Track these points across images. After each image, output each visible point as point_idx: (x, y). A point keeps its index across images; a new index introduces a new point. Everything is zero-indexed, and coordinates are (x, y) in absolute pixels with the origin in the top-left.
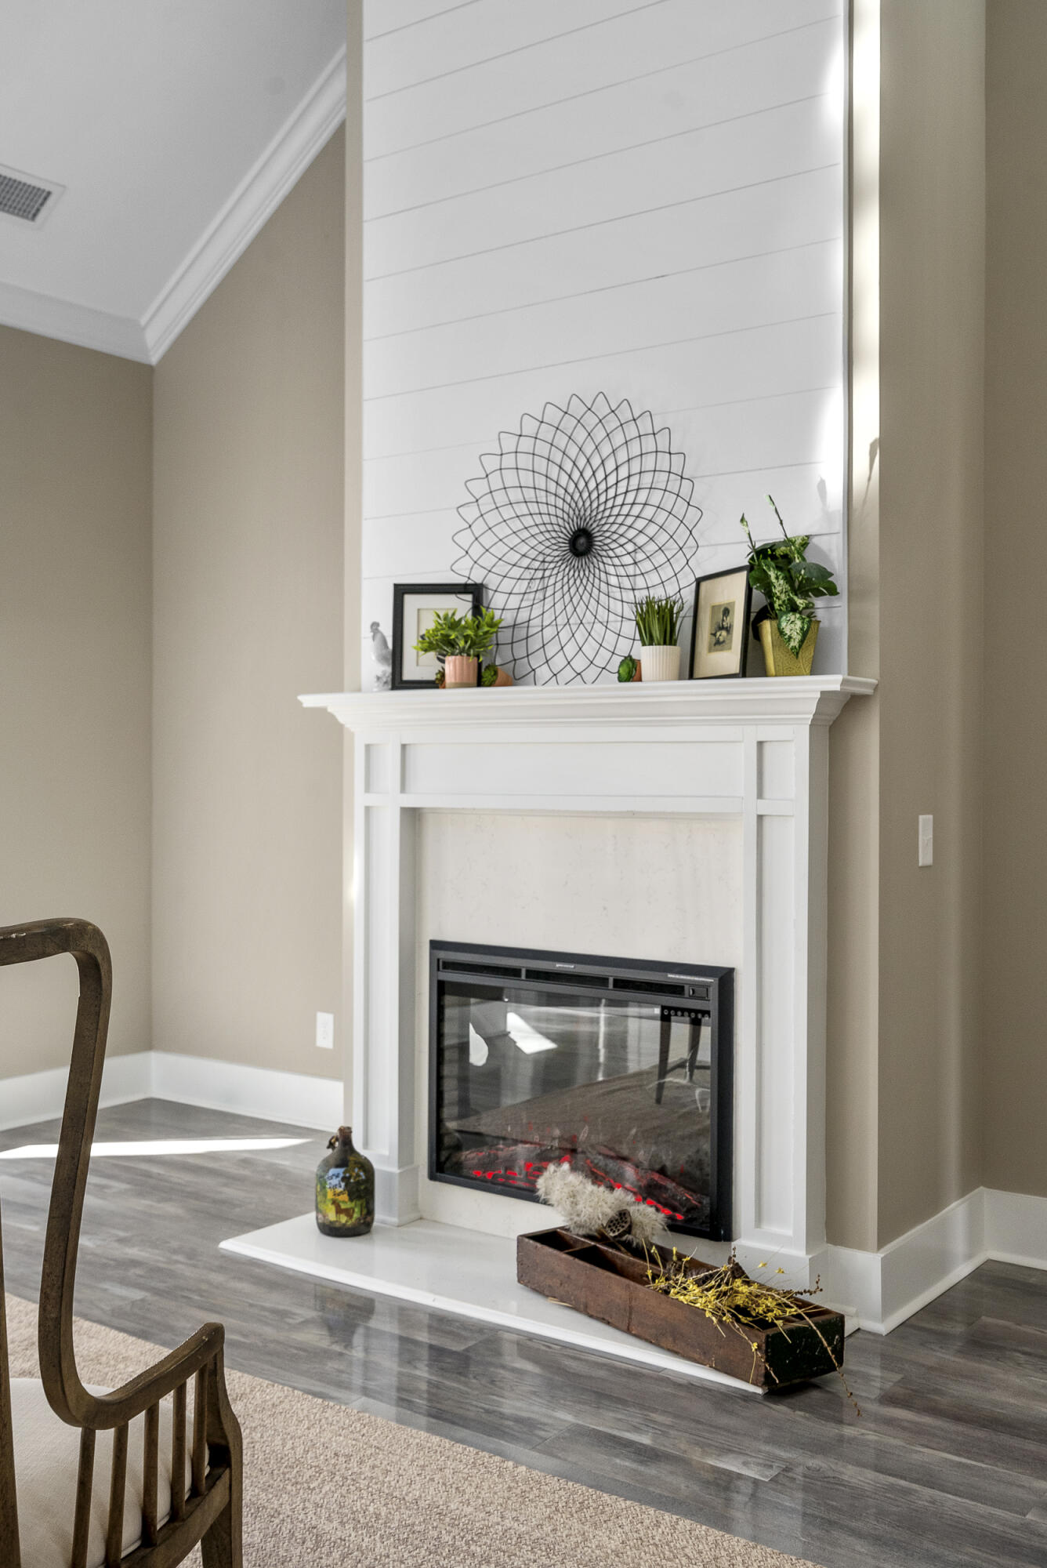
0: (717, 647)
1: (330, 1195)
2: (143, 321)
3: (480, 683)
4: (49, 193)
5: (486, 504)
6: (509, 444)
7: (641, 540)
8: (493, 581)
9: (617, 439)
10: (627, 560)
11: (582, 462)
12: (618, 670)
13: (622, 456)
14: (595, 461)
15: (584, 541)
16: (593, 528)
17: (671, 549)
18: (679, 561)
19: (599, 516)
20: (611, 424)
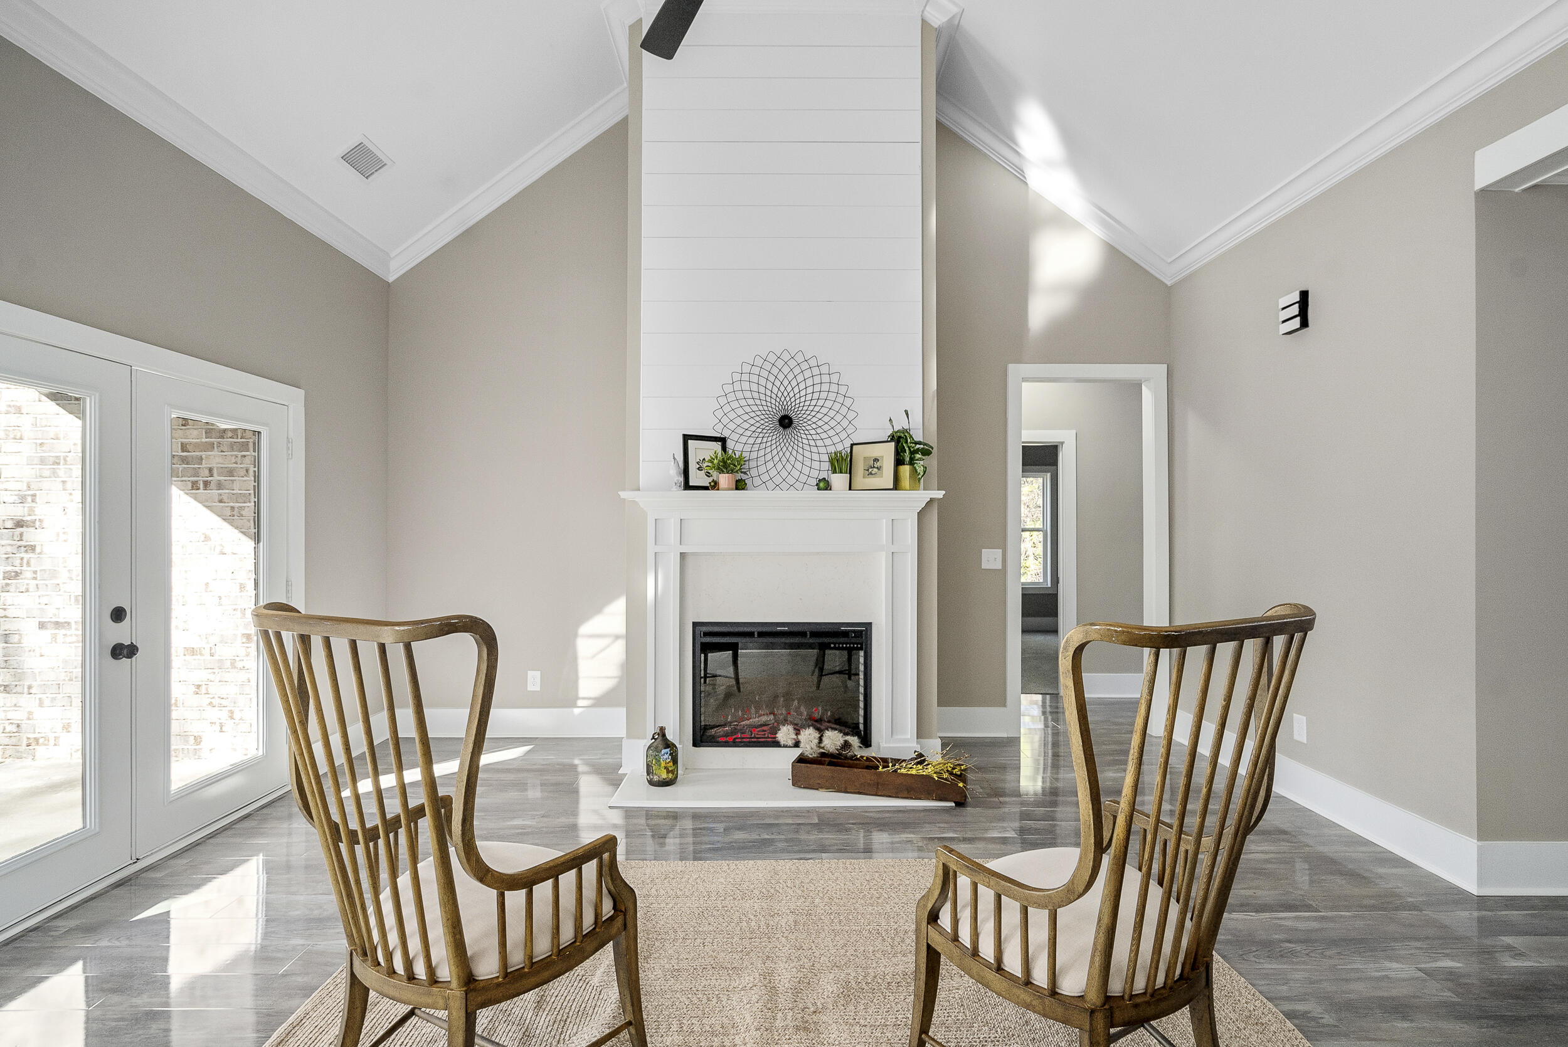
0: (870, 476)
1: (663, 764)
2: (392, 255)
3: (737, 489)
4: (385, 164)
5: (731, 397)
6: (746, 369)
7: (820, 423)
8: (735, 437)
9: (808, 374)
10: (813, 432)
11: (786, 383)
12: (817, 485)
13: (809, 382)
14: (794, 383)
15: (787, 421)
16: (793, 416)
17: (839, 429)
18: (843, 435)
19: (796, 410)
20: (805, 366)
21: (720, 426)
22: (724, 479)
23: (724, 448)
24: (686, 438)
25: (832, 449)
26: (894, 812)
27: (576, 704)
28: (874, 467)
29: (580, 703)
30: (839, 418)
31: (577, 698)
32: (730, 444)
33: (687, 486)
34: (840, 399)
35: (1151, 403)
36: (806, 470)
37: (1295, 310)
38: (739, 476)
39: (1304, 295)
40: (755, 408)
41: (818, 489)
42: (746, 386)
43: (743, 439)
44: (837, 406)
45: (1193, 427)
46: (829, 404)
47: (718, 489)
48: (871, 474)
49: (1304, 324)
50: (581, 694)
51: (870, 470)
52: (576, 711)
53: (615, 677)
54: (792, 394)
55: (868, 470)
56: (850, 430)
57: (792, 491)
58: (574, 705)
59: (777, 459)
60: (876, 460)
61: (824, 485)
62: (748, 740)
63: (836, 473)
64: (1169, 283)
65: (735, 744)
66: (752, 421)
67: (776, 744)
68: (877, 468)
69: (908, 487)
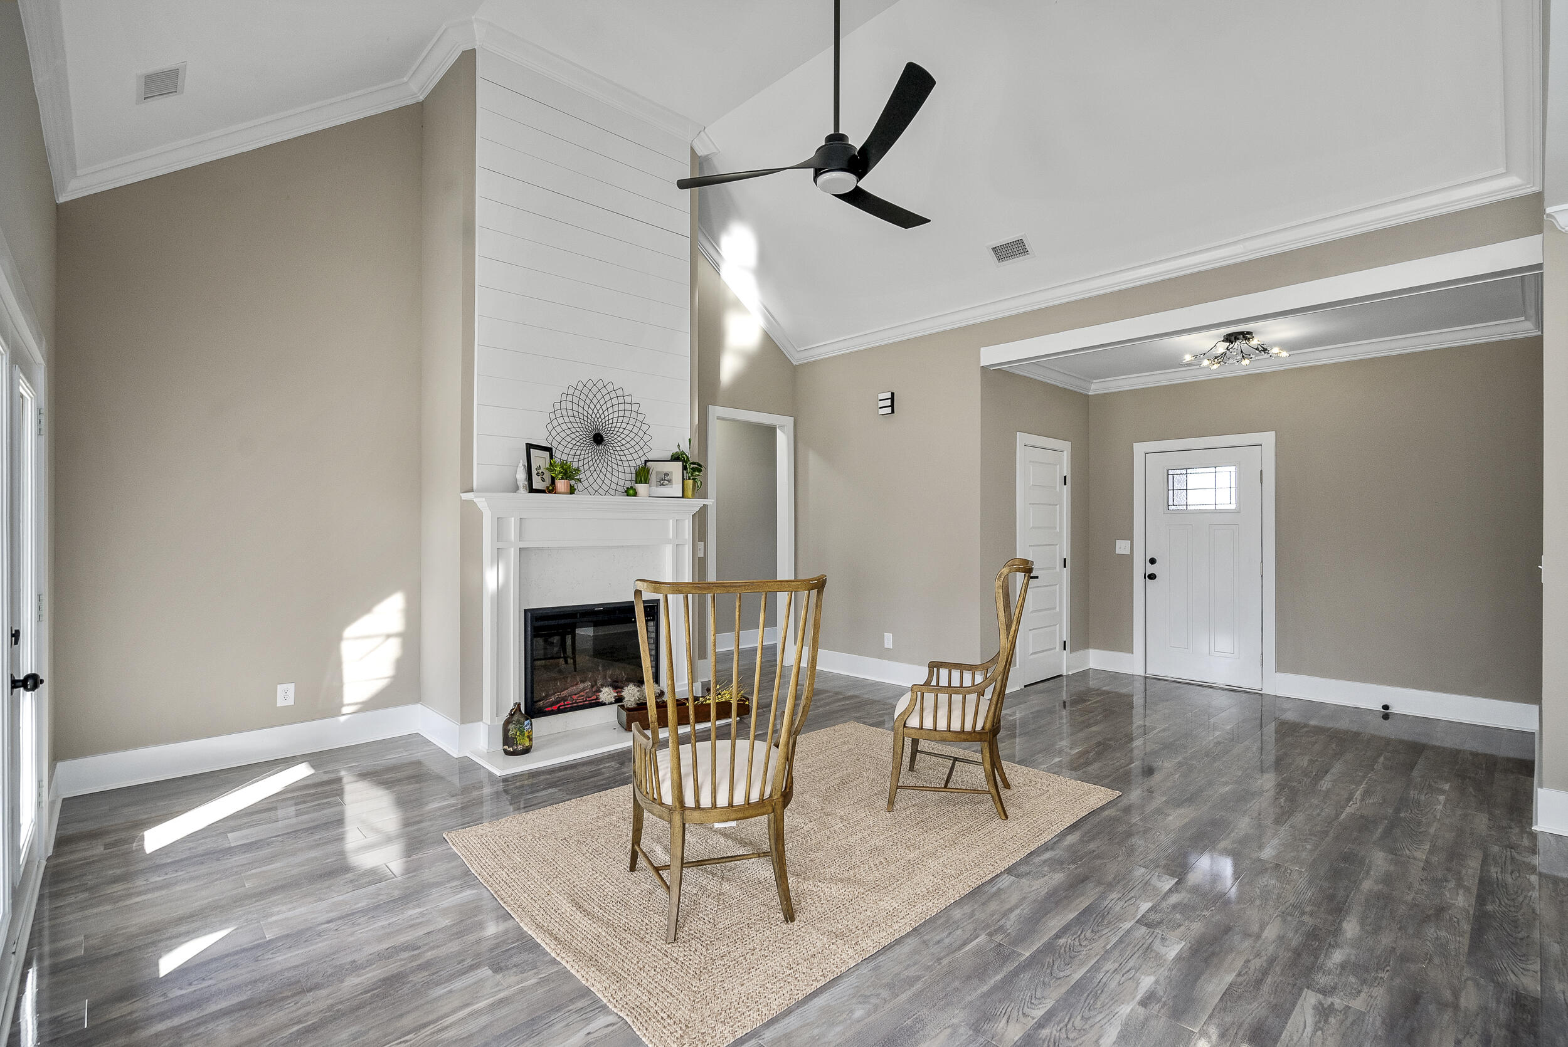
3: (572, 493)
4: (175, 91)
5: (558, 414)
6: (570, 391)
7: (624, 442)
8: (561, 448)
9: (615, 401)
10: (618, 449)
11: (598, 406)
12: (626, 492)
13: (616, 408)
14: (604, 408)
15: (599, 438)
16: (603, 434)
17: (637, 448)
18: (641, 453)
19: (606, 430)
20: (613, 395)
21: (550, 438)
22: (561, 485)
23: (551, 457)
24: (529, 447)
25: (632, 464)
26: (702, 732)
27: (340, 712)
28: (665, 480)
29: (345, 710)
30: (637, 439)
31: (342, 705)
32: (557, 454)
33: (532, 490)
34: (638, 424)
35: (783, 442)
36: (615, 480)
37: (888, 403)
38: (573, 482)
39: (893, 394)
40: (575, 425)
41: (627, 495)
42: (569, 405)
43: (567, 451)
44: (636, 430)
45: (813, 462)
46: (630, 427)
47: (555, 493)
48: (662, 485)
49: (893, 411)
50: (346, 700)
51: (662, 482)
52: (342, 719)
53: (386, 678)
54: (603, 417)
55: (660, 482)
56: (646, 449)
57: (608, 497)
58: (339, 714)
59: (592, 469)
60: (666, 474)
61: (631, 492)
62: (570, 706)
63: (642, 483)
64: (795, 364)
65: (560, 711)
66: (573, 436)
67: (599, 704)
68: (668, 480)
69: (690, 496)
